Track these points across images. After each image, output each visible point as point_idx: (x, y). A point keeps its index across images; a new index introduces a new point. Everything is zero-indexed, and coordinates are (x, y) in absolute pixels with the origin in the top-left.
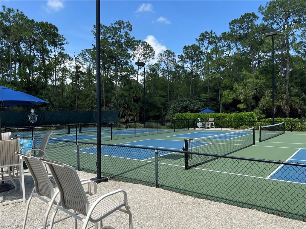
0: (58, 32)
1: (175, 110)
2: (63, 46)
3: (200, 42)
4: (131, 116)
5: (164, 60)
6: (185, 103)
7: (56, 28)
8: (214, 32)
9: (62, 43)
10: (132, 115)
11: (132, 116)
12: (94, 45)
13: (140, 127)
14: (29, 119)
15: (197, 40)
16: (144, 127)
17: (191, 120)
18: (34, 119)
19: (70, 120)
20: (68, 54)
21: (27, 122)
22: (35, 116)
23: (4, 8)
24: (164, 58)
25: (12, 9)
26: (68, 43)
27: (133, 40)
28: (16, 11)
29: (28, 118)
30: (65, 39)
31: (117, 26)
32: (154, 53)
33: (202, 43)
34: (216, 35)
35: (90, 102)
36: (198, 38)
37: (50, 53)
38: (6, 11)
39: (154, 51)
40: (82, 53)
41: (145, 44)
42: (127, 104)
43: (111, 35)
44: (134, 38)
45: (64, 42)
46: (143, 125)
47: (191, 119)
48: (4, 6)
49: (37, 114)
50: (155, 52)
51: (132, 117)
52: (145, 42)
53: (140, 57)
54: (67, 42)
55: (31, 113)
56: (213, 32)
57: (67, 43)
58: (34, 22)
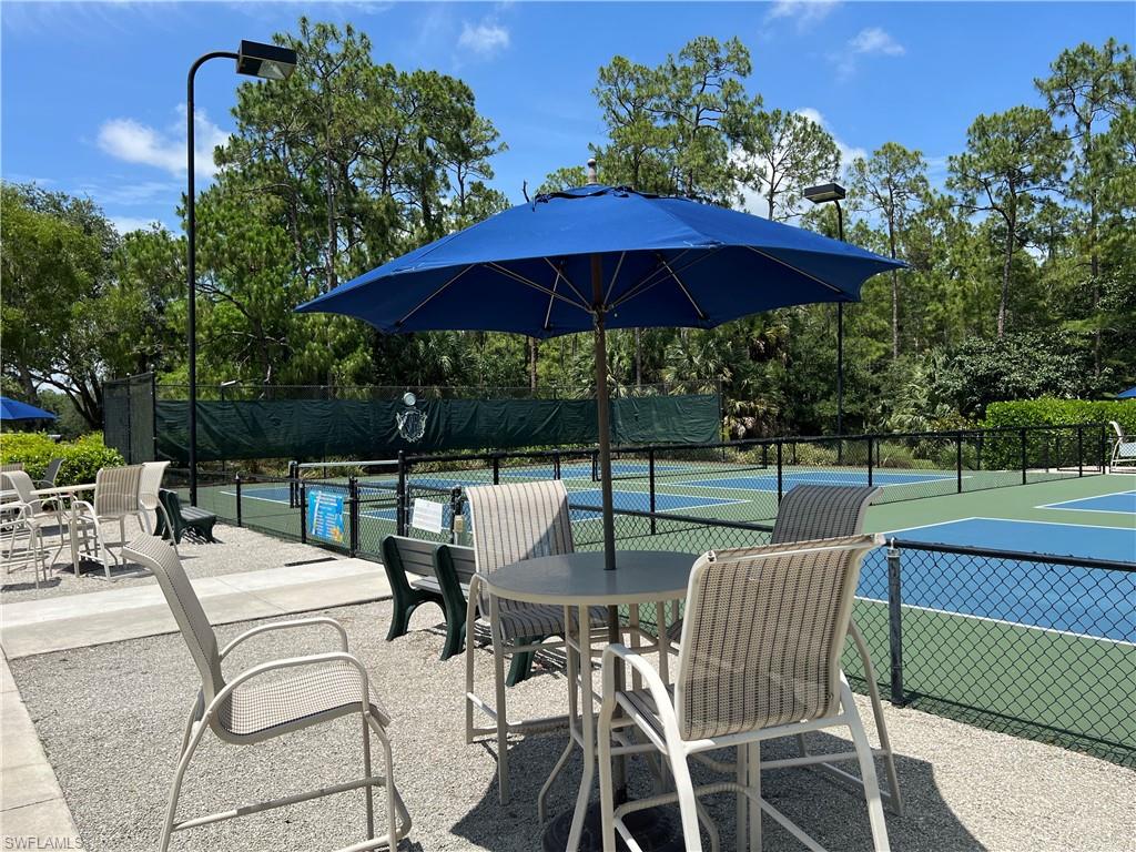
0: (472, 104)
1: (936, 389)
2: (487, 160)
3: (1056, 95)
4: (746, 416)
5: (872, 189)
6: (985, 363)
7: (465, 93)
8: (1121, 47)
9: (486, 148)
10: (752, 413)
11: (752, 415)
12: (596, 147)
13: (819, 460)
14: (400, 428)
15: (1039, 85)
16: (839, 463)
17: (1063, 432)
18: (416, 429)
19: (536, 432)
20: (500, 193)
21: (393, 438)
22: (417, 418)
23: (304, 27)
24: (871, 178)
25: (332, 26)
26: (507, 147)
27: (757, 110)
28: (345, 34)
29: (395, 423)
30: (497, 134)
31: (690, 64)
32: (837, 159)
33: (1061, 97)
34: (1129, 59)
35: (588, 368)
36: (1046, 75)
37: (444, 191)
38: (311, 35)
39: (836, 152)
40: (546, 185)
41: (799, 125)
42: (731, 370)
43: (663, 101)
44: (759, 102)
45: (491, 146)
46: (833, 454)
47: (1065, 427)
48: (304, 20)
49: (426, 410)
50: (839, 152)
51: (749, 421)
52: (800, 119)
53: (776, 181)
54: (502, 145)
55: (403, 407)
56: (1119, 44)
57: (503, 147)
58: (393, 75)
